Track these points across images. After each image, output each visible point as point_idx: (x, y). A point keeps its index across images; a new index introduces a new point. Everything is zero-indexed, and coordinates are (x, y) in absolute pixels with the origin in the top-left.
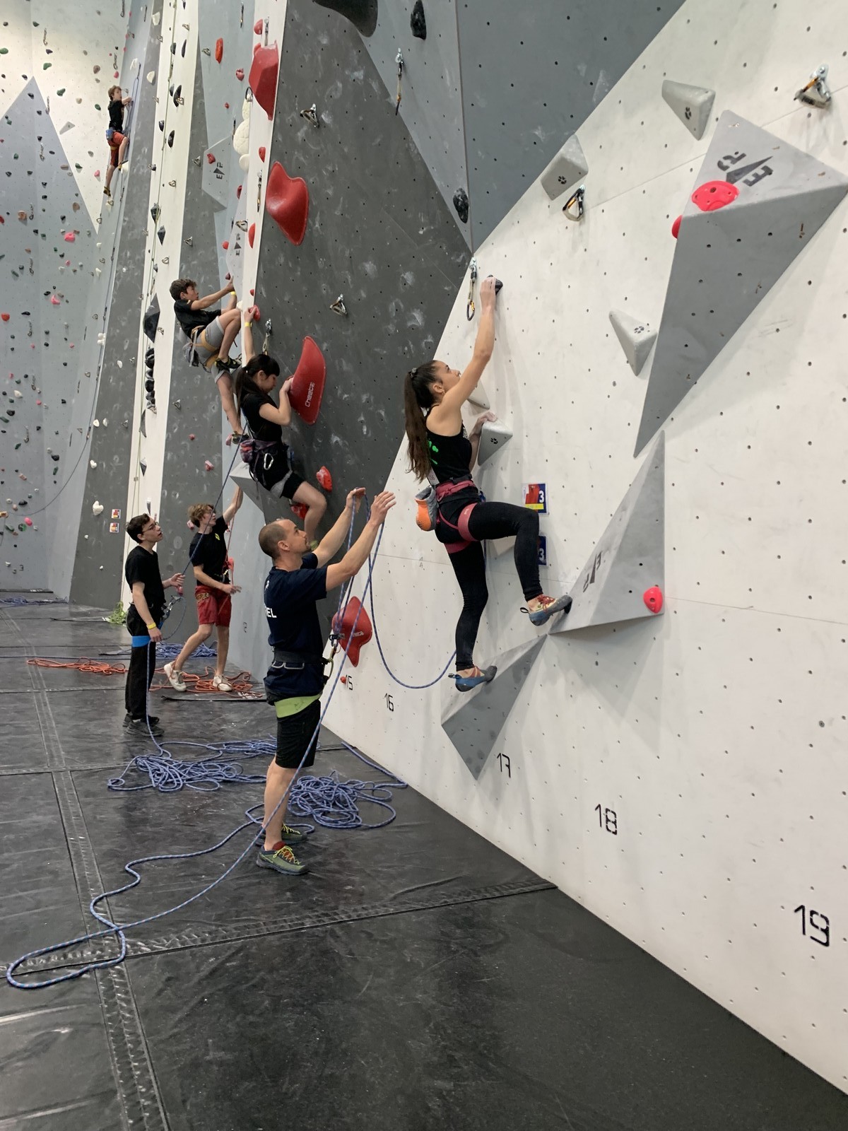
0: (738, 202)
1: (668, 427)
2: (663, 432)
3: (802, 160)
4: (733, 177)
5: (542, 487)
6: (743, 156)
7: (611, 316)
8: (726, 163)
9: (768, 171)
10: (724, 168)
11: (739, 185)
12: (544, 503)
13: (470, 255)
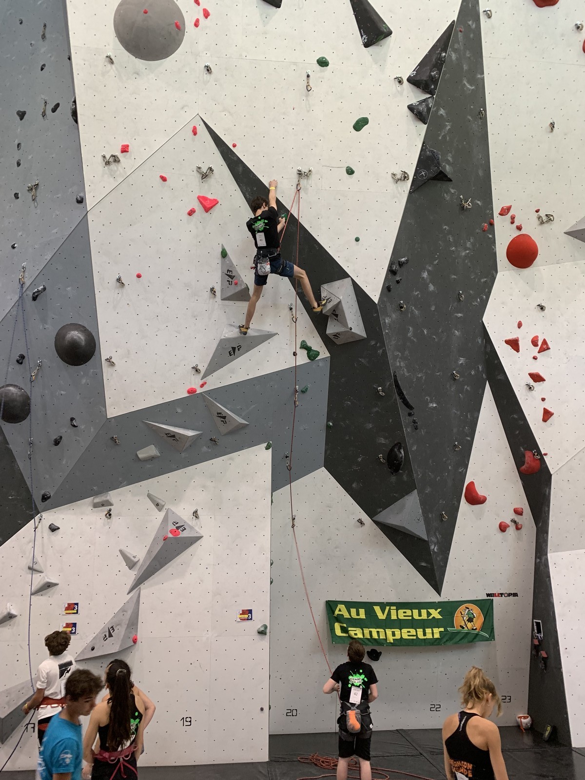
0: (181, 536)
1: (142, 586)
2: (140, 588)
3: (192, 528)
4: (178, 528)
5: (77, 604)
6: (178, 523)
7: (121, 551)
8: (175, 524)
9: (185, 529)
10: (175, 525)
11: (179, 530)
12: (77, 610)
13: (38, 513)
